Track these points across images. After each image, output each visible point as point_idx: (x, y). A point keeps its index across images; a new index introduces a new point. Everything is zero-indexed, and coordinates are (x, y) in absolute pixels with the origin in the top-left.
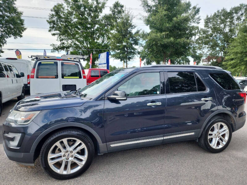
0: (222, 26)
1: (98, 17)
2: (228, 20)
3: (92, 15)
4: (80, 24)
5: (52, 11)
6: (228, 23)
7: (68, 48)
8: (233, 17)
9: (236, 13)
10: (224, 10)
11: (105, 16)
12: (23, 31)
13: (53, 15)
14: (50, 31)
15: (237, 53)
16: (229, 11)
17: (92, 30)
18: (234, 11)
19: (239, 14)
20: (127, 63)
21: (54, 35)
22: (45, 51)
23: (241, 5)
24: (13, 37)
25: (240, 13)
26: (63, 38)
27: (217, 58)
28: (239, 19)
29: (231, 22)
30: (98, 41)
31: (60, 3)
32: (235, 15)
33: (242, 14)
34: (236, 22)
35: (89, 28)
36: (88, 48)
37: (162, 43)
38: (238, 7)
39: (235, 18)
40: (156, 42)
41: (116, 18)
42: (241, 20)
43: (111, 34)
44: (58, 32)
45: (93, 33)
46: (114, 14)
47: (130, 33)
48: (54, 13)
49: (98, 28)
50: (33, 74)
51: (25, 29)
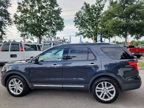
5: (75, 15)
7: (84, 33)
12: (63, 28)
13: (76, 18)
14: (75, 26)
21: (77, 27)
22: (70, 37)
24: (59, 31)
31: (80, 10)
44: (79, 26)
48: (76, 16)
51: (64, 26)
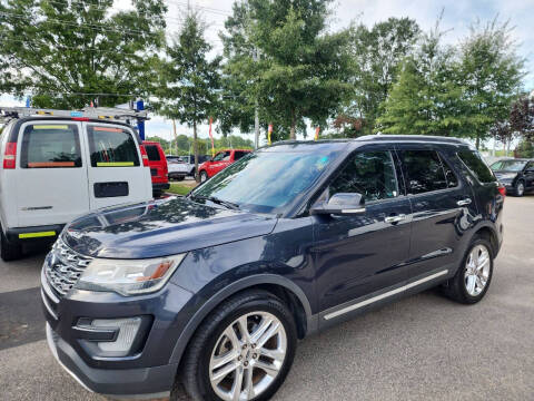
0: (360, 58)
1: (102, 17)
2: (370, 47)
3: (87, 9)
4: (57, 29)
6: (370, 55)
7: (21, 86)
8: (377, 43)
9: (384, 35)
10: (362, 27)
11: (118, 16)
15: (402, 113)
16: (370, 31)
17: (90, 45)
18: (379, 32)
19: (388, 38)
20: (195, 129)
23: (391, 20)
25: (390, 35)
26: (9, 62)
27: (353, 120)
28: (387, 47)
29: (375, 53)
30: (105, 74)
32: (380, 38)
33: (393, 39)
34: (382, 53)
35: (80, 41)
36: (82, 90)
37: (297, 89)
38: (386, 24)
39: (380, 45)
40: (284, 85)
41: (146, 22)
42: (390, 49)
43: (136, 58)
45: (91, 53)
46: (142, 13)
47: (201, 61)
49: (103, 42)
50: (11, 157)
